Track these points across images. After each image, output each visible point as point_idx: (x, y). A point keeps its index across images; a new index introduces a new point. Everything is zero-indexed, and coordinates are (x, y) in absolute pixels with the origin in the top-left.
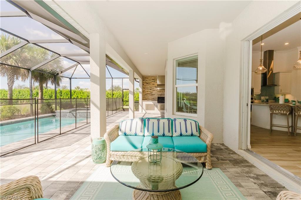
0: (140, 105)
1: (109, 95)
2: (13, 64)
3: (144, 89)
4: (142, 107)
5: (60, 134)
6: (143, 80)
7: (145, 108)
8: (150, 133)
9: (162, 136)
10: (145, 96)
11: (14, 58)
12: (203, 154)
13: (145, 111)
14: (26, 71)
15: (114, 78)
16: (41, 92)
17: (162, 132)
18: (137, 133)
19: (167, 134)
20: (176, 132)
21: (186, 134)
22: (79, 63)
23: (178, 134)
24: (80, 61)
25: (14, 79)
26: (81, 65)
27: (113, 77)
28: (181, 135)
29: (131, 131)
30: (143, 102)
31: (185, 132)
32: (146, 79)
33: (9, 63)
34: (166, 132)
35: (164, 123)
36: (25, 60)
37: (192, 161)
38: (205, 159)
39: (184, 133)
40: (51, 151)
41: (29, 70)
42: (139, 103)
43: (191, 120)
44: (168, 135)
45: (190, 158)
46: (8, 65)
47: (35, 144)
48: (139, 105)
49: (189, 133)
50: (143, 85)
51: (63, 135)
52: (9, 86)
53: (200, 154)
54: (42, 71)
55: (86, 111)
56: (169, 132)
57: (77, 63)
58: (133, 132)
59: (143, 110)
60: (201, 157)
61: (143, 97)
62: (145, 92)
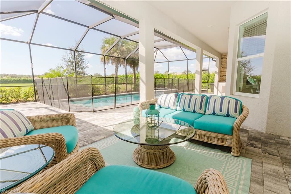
0: (216, 87)
1: (191, 77)
2: (117, 56)
3: (222, 69)
4: (218, 89)
5: (132, 105)
6: (222, 59)
7: (221, 91)
8: (181, 108)
9: (192, 112)
10: (223, 76)
11: (117, 51)
12: (226, 136)
13: (221, 94)
14: (123, 60)
15: (190, 59)
16: (134, 75)
17: (193, 108)
18: (170, 107)
19: (197, 110)
20: (208, 110)
21: (220, 113)
22: (158, 49)
23: (210, 112)
24: (158, 47)
25: (118, 66)
26: (160, 50)
27: (188, 59)
28: (214, 114)
29: (164, 104)
30: (219, 84)
31: (219, 110)
32: (225, 57)
33: (115, 55)
34: (197, 109)
35: (196, 99)
36: (122, 52)
37: (211, 142)
38: (230, 143)
39: (217, 111)
40: (118, 113)
41: (124, 59)
42: (214, 84)
43: (230, 98)
44: (199, 112)
45: (210, 138)
46: (114, 57)
47: (114, 108)
48: (214, 87)
49: (224, 112)
50: (222, 64)
51: (134, 105)
52: (116, 71)
53: (223, 135)
54: (132, 58)
55: (163, 91)
56: (201, 108)
57: (156, 49)
58: (166, 105)
59: (219, 92)
60: (224, 139)
61: (220, 78)
62: (222, 72)
